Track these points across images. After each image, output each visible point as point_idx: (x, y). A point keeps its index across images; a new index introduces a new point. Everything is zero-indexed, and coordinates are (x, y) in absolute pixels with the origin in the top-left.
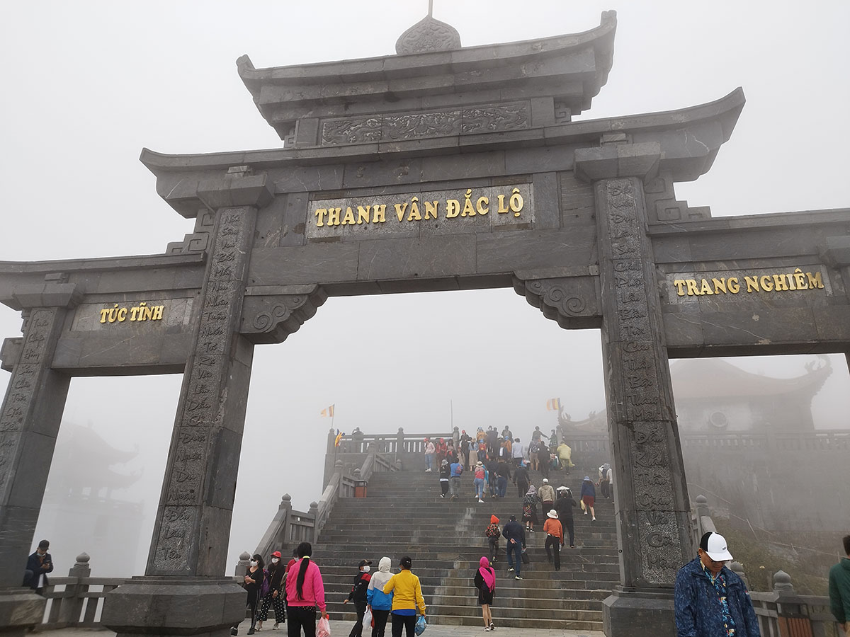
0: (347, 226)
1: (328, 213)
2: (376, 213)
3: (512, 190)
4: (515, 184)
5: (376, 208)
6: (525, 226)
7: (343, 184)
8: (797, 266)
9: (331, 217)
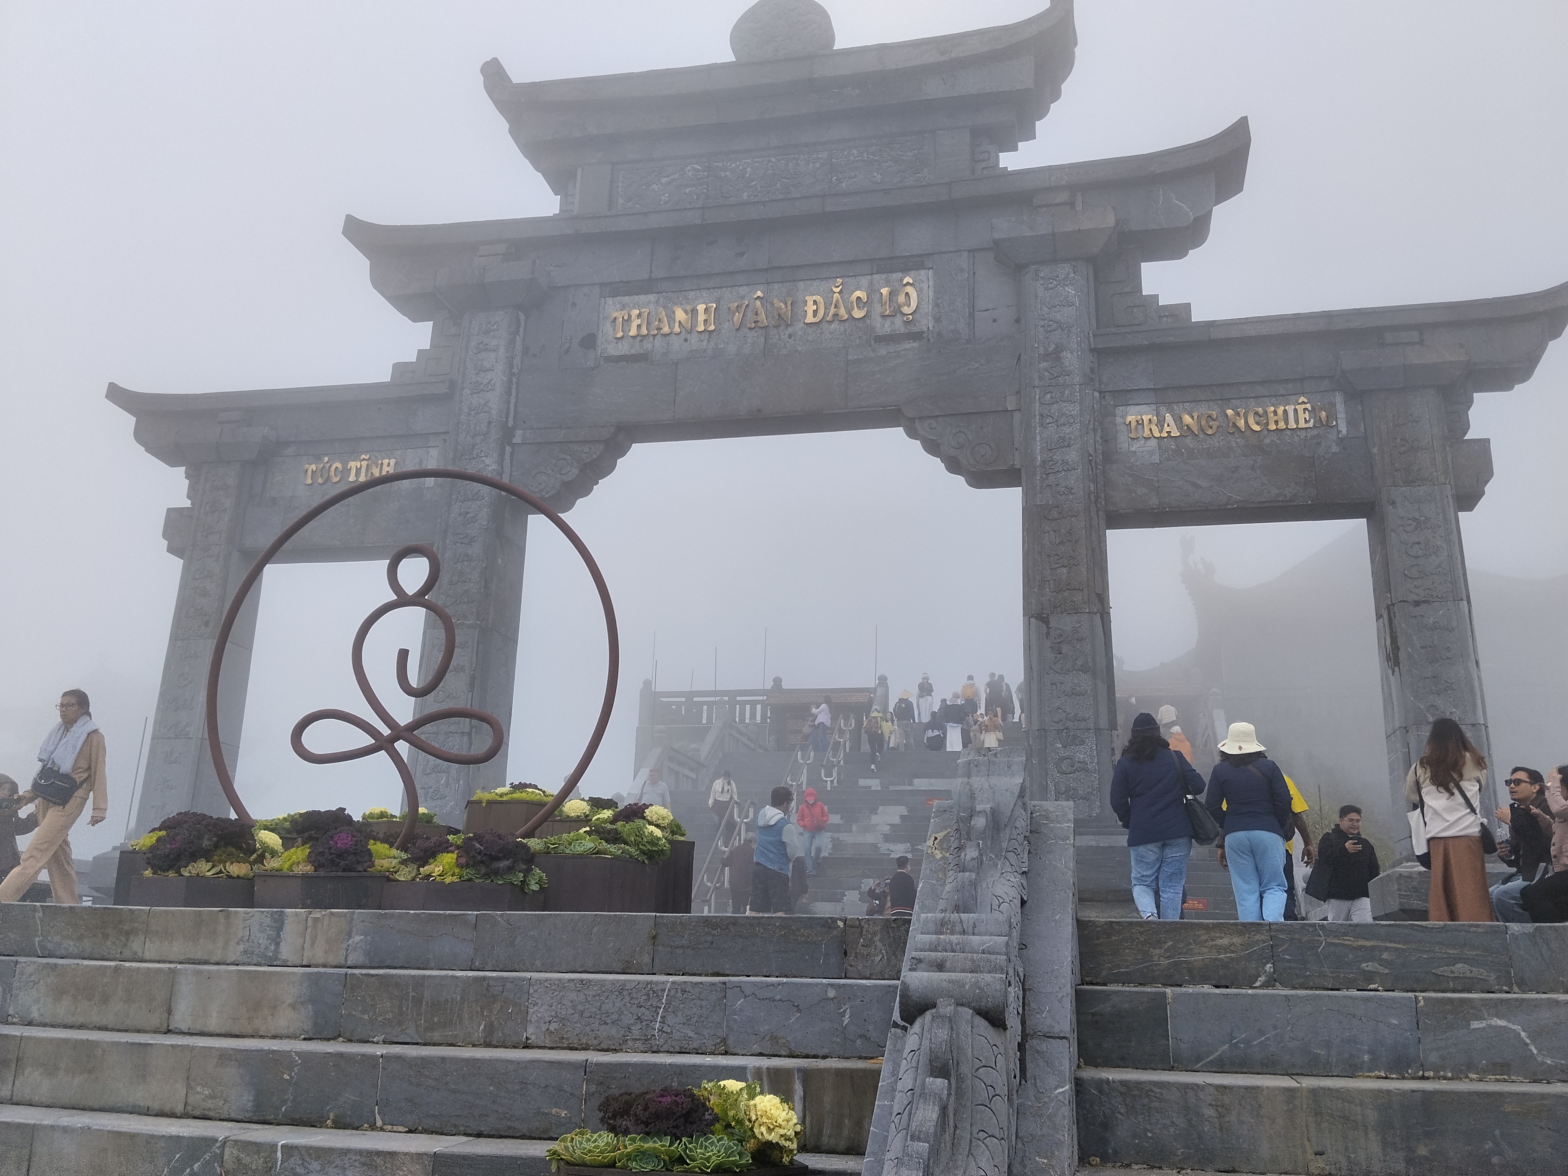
0: (658, 337)
1: (630, 316)
2: (701, 317)
3: (902, 280)
4: (906, 270)
5: (701, 308)
6: (917, 336)
7: (651, 272)
8: (1303, 394)
9: (636, 322)
